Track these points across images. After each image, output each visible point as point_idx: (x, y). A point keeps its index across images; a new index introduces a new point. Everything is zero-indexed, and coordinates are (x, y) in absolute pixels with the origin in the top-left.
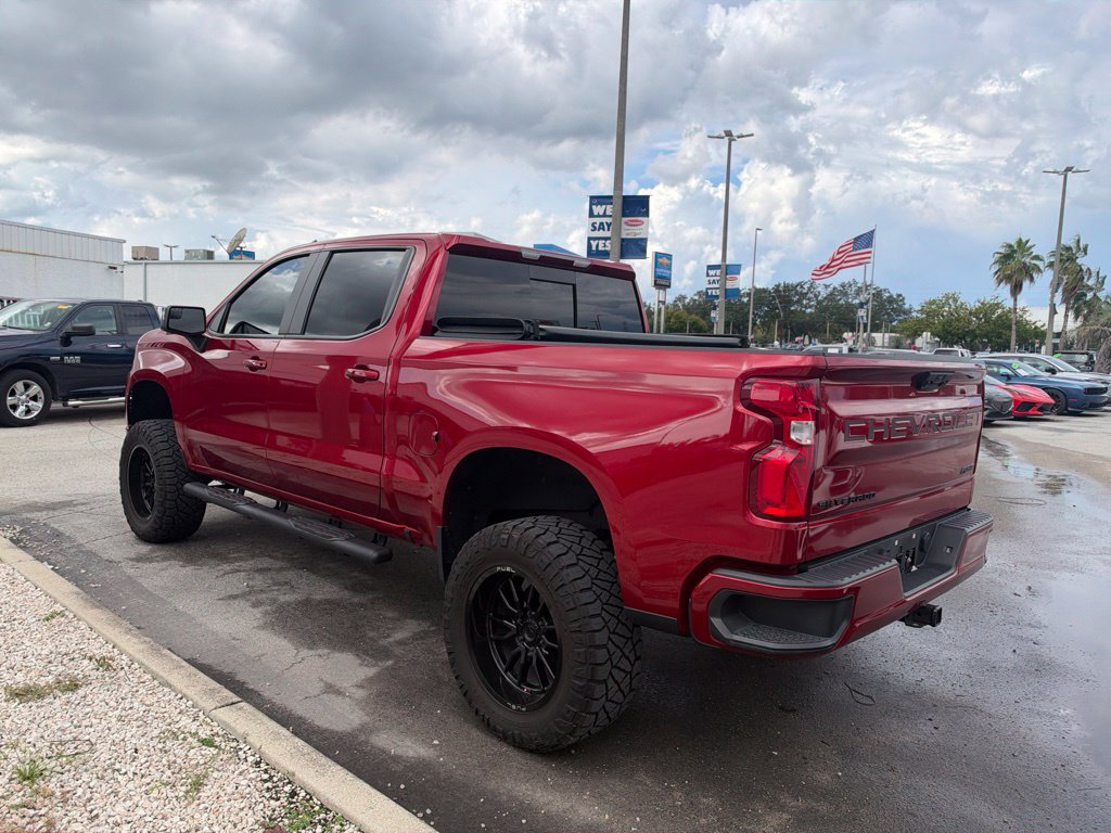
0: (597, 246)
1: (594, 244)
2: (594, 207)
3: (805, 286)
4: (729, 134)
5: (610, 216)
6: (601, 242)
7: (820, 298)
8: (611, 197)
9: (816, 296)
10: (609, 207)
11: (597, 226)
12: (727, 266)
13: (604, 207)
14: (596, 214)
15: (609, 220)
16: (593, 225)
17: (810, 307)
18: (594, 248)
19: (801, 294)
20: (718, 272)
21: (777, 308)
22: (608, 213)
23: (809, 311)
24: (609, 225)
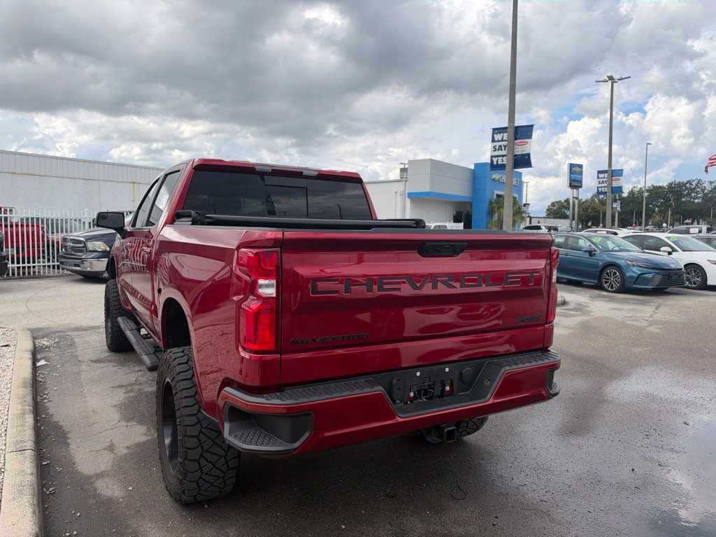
0: (497, 161)
1: (495, 160)
2: (495, 135)
3: (693, 183)
4: (611, 78)
5: (506, 141)
6: (500, 158)
7: (706, 191)
8: (506, 128)
9: (703, 190)
10: (505, 135)
11: (497, 148)
12: (612, 171)
13: (502, 135)
14: (496, 140)
15: (505, 143)
16: (494, 147)
17: (699, 198)
18: (495, 163)
19: (690, 188)
20: (606, 175)
21: (670, 200)
22: (504, 139)
23: (696, 201)
24: (505, 147)
